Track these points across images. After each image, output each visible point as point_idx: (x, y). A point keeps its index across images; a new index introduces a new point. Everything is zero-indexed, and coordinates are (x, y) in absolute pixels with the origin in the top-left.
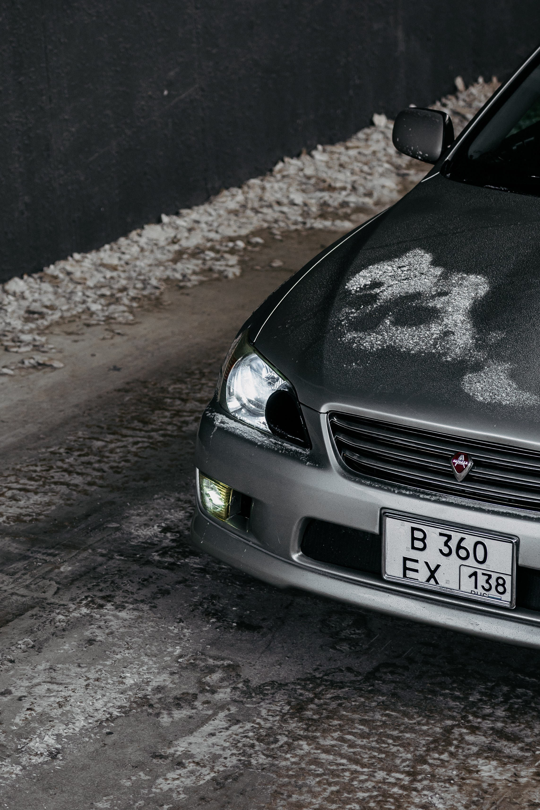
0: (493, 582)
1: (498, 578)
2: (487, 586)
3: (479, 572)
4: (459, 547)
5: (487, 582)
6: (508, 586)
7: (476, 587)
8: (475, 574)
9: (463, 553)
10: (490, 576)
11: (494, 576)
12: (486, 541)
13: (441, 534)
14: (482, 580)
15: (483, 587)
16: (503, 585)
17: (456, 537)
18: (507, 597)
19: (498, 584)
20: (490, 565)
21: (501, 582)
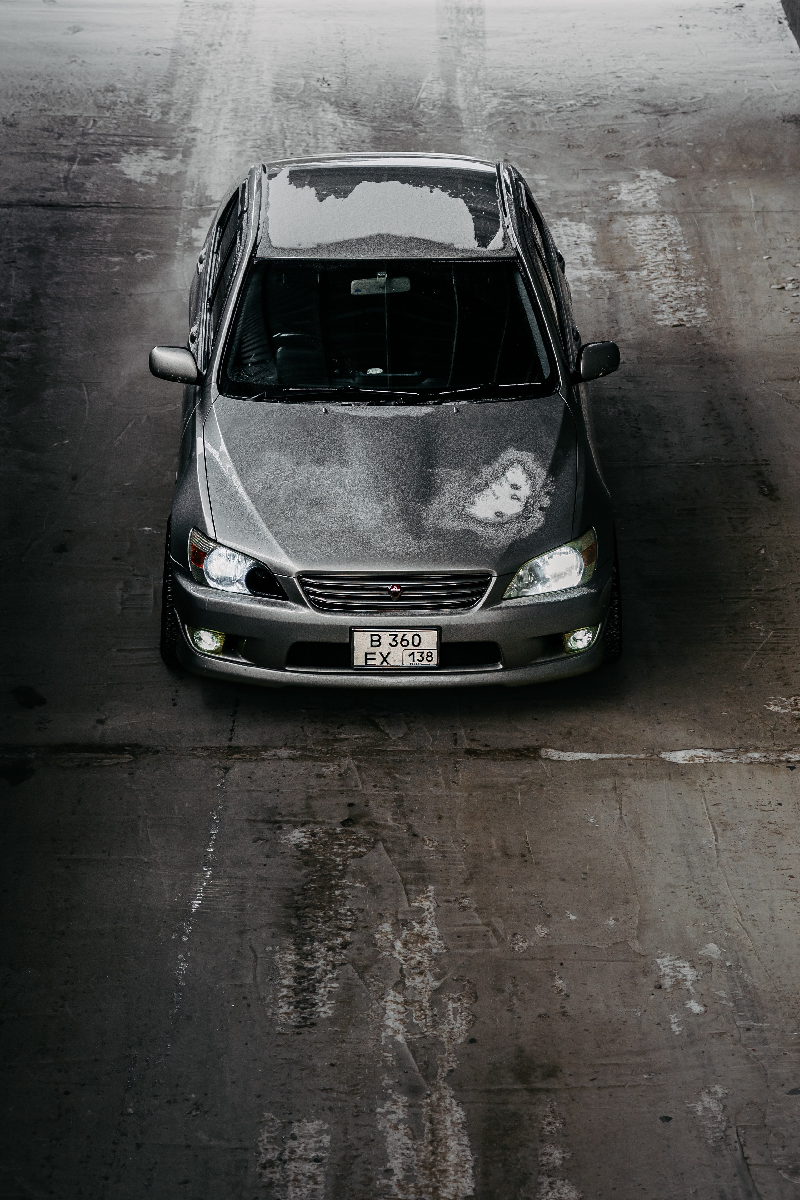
0: (425, 656)
1: (428, 653)
2: (421, 659)
3: (416, 652)
4: (402, 640)
5: (421, 656)
6: (435, 656)
7: (414, 661)
8: (413, 653)
9: (405, 643)
10: (423, 653)
11: (425, 652)
12: (420, 633)
13: (390, 635)
14: (417, 656)
15: (418, 660)
16: (431, 656)
17: (400, 634)
18: (434, 663)
19: (428, 656)
20: (423, 646)
21: (430, 655)
